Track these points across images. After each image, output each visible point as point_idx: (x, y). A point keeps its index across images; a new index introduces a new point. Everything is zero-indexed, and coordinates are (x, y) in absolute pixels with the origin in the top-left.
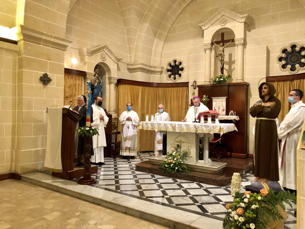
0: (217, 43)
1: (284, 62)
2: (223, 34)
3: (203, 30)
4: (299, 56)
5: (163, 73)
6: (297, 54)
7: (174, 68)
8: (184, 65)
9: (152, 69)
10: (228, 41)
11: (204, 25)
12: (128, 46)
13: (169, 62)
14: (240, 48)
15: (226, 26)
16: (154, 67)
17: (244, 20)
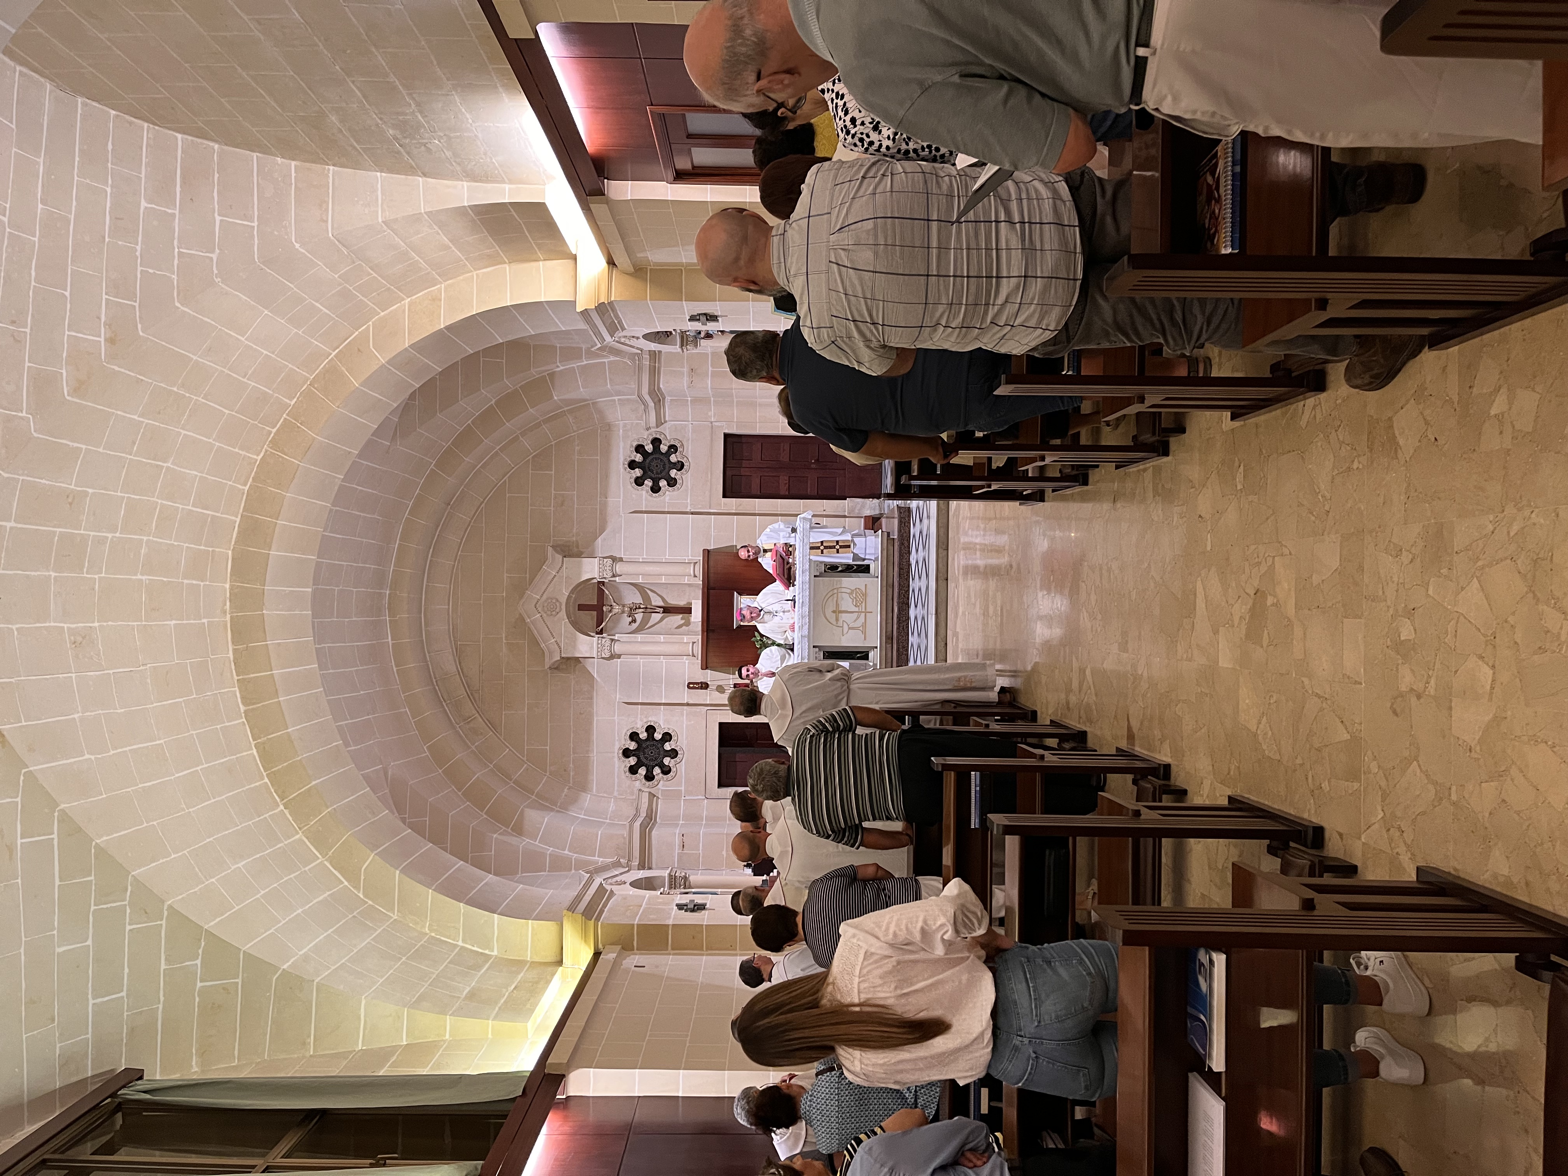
0: (600, 621)
1: (663, 483)
2: (582, 607)
3: (562, 658)
4: (651, 457)
5: (653, 791)
6: (648, 461)
7: (644, 760)
8: (639, 726)
9: (643, 815)
10: (601, 593)
11: (551, 653)
12: (573, 871)
13: (625, 773)
14: (619, 568)
15: (564, 600)
16: (637, 810)
17: (559, 557)
